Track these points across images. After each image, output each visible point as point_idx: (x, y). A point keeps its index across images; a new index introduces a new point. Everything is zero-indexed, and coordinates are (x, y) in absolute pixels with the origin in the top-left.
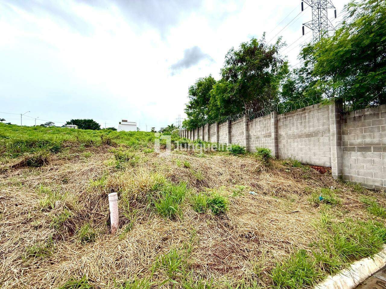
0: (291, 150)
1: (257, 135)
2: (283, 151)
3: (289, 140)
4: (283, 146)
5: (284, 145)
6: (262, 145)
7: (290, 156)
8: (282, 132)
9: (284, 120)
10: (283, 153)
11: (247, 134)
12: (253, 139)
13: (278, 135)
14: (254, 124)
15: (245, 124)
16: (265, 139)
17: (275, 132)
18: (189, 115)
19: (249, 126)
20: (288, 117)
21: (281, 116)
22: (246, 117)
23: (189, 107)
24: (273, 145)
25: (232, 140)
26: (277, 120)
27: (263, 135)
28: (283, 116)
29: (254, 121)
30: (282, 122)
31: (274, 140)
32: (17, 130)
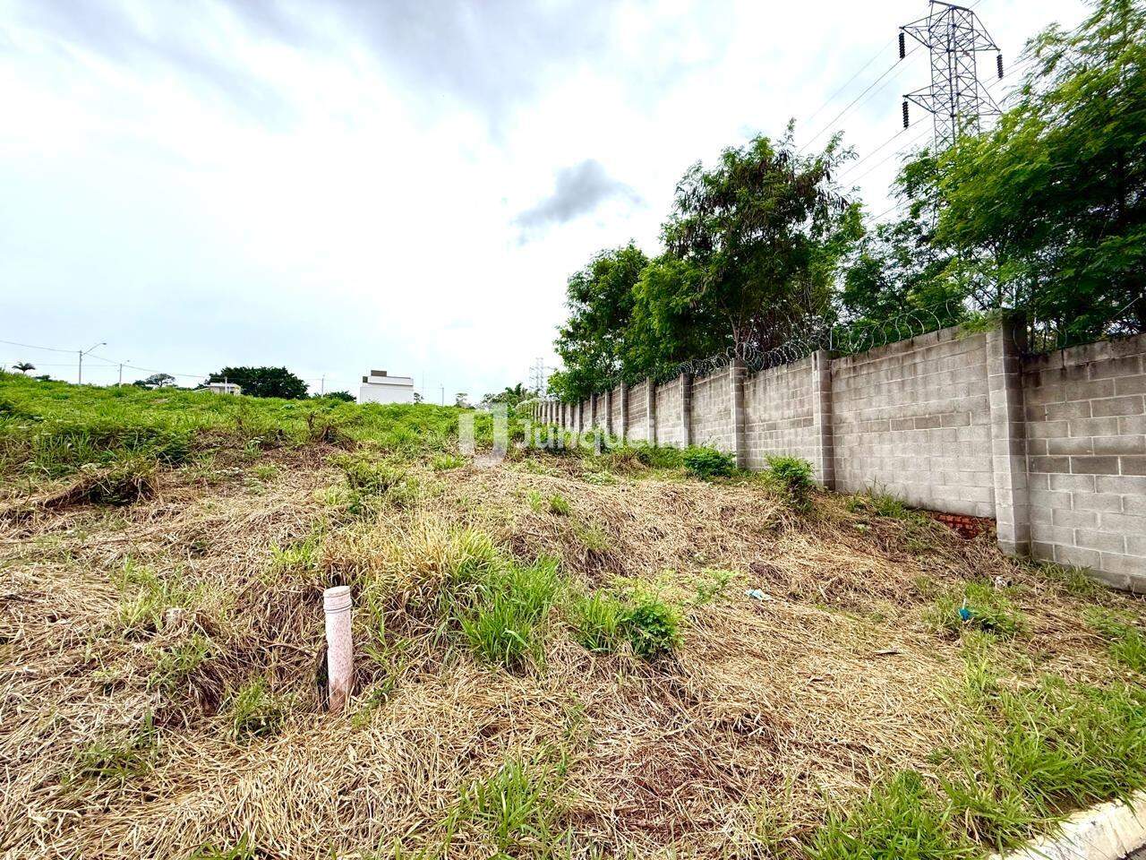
0: (872, 465)
1: (770, 420)
2: (849, 468)
3: (866, 436)
4: (847, 453)
5: (851, 449)
6: (786, 449)
7: (871, 484)
8: (845, 411)
9: (852, 375)
10: (848, 476)
11: (741, 417)
12: (757, 430)
13: (834, 421)
14: (762, 387)
15: (733, 386)
16: (792, 430)
17: (823, 411)
18: (569, 358)
19: (746, 392)
20: (861, 366)
21: (842, 364)
22: (736, 366)
23: (568, 334)
24: (819, 448)
25: (697, 432)
26: (829, 376)
27: (789, 418)
28: (847, 363)
29: (761, 378)
30: (844, 382)
31: (820, 436)
32: (67, 398)
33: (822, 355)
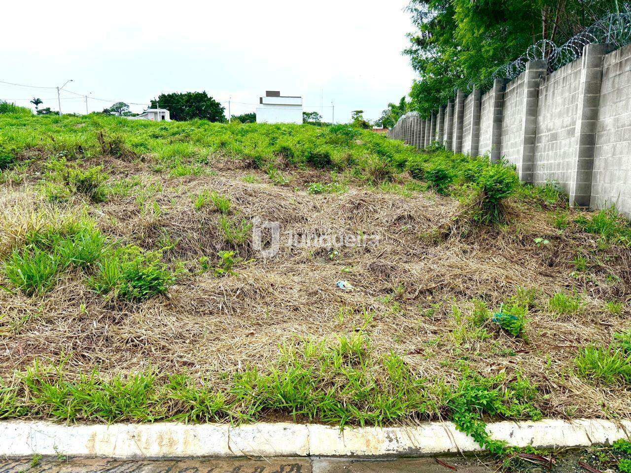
0: (619, 179)
1: (553, 129)
2: (602, 182)
4: (603, 164)
5: (606, 160)
6: (561, 161)
7: (614, 200)
8: (607, 118)
9: (618, 73)
10: (600, 191)
11: (532, 126)
12: (544, 142)
13: (599, 129)
14: (552, 91)
15: (526, 90)
16: (568, 140)
18: (421, 65)
19: (540, 97)
20: (626, 61)
21: (612, 59)
22: (530, 68)
23: (419, 42)
24: (574, 160)
25: (504, 144)
26: (599, 75)
27: (567, 126)
28: (616, 59)
29: (552, 80)
30: (611, 81)
31: (578, 146)
32: (25, 125)
33: (594, 50)
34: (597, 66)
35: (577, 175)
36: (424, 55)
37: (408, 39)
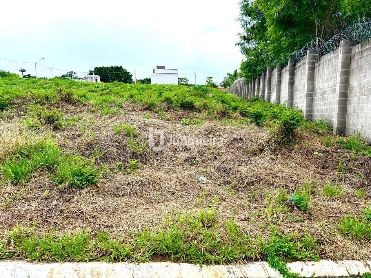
0: (362, 117)
1: (323, 88)
2: (352, 119)
3: (361, 98)
4: (352, 109)
5: (354, 107)
6: (328, 107)
7: (360, 130)
8: (354, 82)
9: (360, 57)
10: (351, 124)
11: (311, 87)
12: (318, 96)
13: (350, 89)
14: (322, 67)
15: (307, 66)
16: (332, 95)
18: (246, 52)
19: (315, 70)
21: (357, 49)
23: (245, 38)
24: (336, 107)
25: (295, 97)
26: (349, 58)
27: (331, 87)
28: (359, 49)
29: (322, 60)
30: (356, 61)
31: (338, 98)
33: (346, 43)
34: (348, 53)
35: (338, 115)
36: (247, 46)
37: (239, 37)
